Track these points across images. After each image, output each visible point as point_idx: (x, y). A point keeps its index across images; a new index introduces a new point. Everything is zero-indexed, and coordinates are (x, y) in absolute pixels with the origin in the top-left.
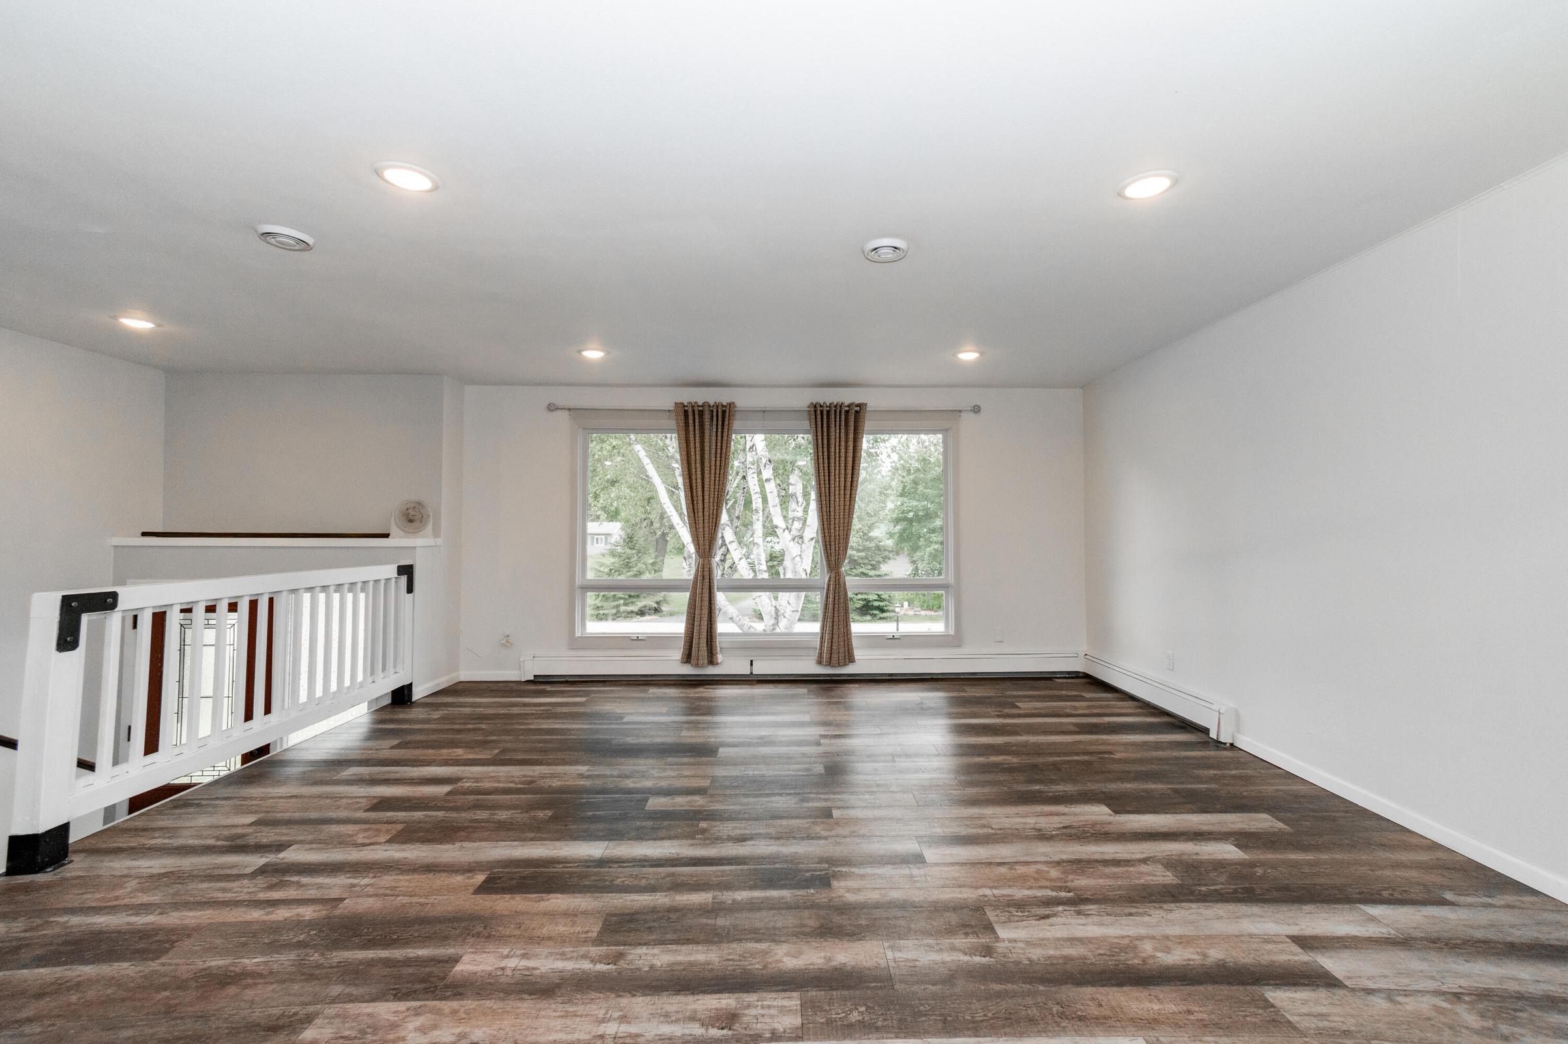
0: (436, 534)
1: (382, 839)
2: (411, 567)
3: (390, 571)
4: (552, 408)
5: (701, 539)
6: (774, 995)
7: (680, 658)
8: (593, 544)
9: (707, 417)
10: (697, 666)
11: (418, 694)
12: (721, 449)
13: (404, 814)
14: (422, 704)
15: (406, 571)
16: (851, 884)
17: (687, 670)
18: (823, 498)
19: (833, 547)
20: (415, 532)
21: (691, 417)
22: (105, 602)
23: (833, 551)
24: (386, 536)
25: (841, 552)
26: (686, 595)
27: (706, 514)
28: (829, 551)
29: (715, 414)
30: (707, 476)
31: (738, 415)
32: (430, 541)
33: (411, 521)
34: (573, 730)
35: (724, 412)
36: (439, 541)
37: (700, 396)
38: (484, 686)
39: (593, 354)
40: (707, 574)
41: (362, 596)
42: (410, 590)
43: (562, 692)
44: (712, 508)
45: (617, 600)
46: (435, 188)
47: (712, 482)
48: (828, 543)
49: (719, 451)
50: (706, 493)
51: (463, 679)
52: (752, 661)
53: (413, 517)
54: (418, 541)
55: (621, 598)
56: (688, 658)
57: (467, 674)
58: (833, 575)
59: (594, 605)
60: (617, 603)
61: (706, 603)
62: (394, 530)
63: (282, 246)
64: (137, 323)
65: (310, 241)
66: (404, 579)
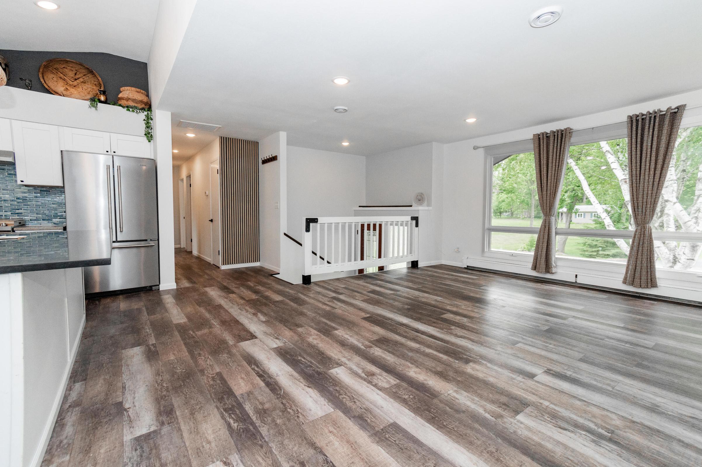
0: (429, 205)
1: (361, 299)
2: (417, 217)
3: (409, 218)
4: (475, 148)
5: (545, 206)
6: (392, 377)
7: (531, 267)
8: (576, 217)
9: (552, 139)
10: (538, 272)
11: (420, 265)
12: (560, 156)
13: (374, 295)
14: (422, 269)
15: (415, 219)
16: (477, 367)
17: (534, 274)
18: (634, 178)
19: (640, 210)
20: (421, 204)
21: (541, 141)
22: (315, 221)
23: (640, 213)
24: (411, 206)
25: (648, 213)
26: (536, 236)
27: (549, 192)
28: (637, 213)
29: (556, 137)
30: (549, 171)
31: (574, 134)
32: (426, 208)
33: (419, 200)
34: (455, 286)
35: (562, 134)
36: (430, 208)
37: (548, 128)
38: (447, 267)
39: (471, 120)
40: (547, 225)
41: (406, 228)
42: (417, 225)
43: (472, 274)
44: (552, 189)
45: (598, 248)
46: (349, 81)
47: (553, 175)
48: (636, 207)
49: (558, 157)
50: (549, 181)
51: (443, 263)
52: (576, 276)
53: (420, 199)
54: (420, 208)
55: (601, 247)
56: (535, 267)
57: (444, 262)
58: (639, 228)
59: (582, 249)
60: (598, 249)
61: (546, 240)
62: (414, 204)
63: (340, 112)
64: (346, 144)
65: (346, 108)
66: (414, 222)
